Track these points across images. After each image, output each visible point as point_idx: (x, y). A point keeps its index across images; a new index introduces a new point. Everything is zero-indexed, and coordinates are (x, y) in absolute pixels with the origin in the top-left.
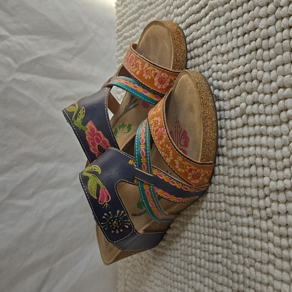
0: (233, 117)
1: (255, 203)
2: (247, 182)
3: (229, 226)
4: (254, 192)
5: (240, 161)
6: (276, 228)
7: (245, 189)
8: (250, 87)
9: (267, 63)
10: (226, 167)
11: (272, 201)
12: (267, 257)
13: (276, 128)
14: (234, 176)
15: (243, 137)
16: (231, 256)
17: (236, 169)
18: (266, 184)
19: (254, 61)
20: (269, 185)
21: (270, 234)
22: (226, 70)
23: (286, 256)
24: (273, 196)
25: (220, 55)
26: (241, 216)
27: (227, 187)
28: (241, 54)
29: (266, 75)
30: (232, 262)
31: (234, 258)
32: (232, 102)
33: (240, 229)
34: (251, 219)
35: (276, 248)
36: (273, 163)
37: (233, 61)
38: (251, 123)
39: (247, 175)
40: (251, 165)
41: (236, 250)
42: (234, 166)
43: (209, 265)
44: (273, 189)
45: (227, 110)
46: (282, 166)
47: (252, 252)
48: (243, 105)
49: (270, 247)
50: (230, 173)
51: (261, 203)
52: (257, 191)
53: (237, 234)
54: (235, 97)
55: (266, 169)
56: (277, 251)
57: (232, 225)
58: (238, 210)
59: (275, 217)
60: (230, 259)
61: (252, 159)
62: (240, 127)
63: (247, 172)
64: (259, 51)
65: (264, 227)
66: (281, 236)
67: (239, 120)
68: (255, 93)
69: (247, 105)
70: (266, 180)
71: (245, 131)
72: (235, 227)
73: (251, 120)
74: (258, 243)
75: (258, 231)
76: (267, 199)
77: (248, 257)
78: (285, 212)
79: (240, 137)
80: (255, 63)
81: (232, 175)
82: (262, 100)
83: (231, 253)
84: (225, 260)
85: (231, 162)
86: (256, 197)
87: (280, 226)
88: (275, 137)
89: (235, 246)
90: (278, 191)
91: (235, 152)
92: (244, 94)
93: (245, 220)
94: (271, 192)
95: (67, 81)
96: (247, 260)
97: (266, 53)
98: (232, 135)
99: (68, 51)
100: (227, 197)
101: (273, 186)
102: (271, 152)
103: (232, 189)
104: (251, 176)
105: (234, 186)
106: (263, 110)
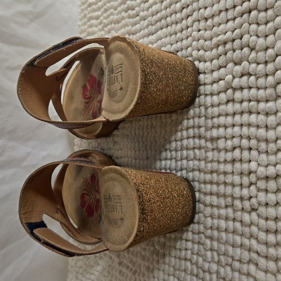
0: (216, 92)
1: (237, 192)
2: (229, 168)
3: (203, 219)
4: (237, 179)
5: (221, 144)
6: (262, 222)
7: (225, 176)
8: (240, 56)
9: (262, 27)
10: (203, 151)
11: (259, 190)
12: (248, 256)
13: (270, 104)
14: (212, 161)
15: (227, 115)
16: (202, 253)
17: (215, 152)
18: (253, 169)
19: (246, 25)
20: (256, 172)
21: (254, 229)
22: (210, 38)
23: (273, 255)
24: (262, 184)
25: (203, 21)
26: (218, 207)
27: (202, 174)
28: (229, 17)
29: (261, 41)
30: (204, 260)
31: (206, 255)
32: (216, 75)
33: (216, 221)
34: (230, 210)
35: (260, 246)
36: (263, 145)
37: (219, 26)
38: (238, 99)
39: (228, 159)
40: (234, 148)
41: (209, 246)
42: (213, 150)
43: (176, 262)
44: (262, 176)
45: (208, 84)
46: (275, 149)
47: (230, 249)
48: (230, 77)
49: (253, 243)
50: (207, 157)
51: (245, 192)
52: (240, 179)
53: (211, 228)
54: (219, 69)
55: (254, 153)
56: (262, 249)
57: (206, 217)
58: (215, 200)
59: (262, 209)
60: (201, 256)
61: (236, 141)
62: (223, 104)
63: (229, 156)
64: (254, 13)
65: (246, 220)
66: (267, 231)
67: (222, 95)
68: (245, 63)
69: (234, 77)
70: (253, 165)
71: (230, 108)
72: (209, 219)
73: (238, 95)
74: (238, 239)
75: (238, 225)
76: (253, 188)
77: (224, 254)
78: (276, 203)
79: (223, 115)
80: (247, 27)
81: (210, 159)
82: (253, 71)
83: (203, 250)
84: (195, 257)
85: (209, 144)
86: (238, 185)
87: (267, 219)
88: (267, 114)
89: (208, 242)
90: (267, 178)
91: (215, 133)
92: (230, 65)
93: (223, 212)
94: (258, 179)
95: (21, 49)
96: (222, 258)
97: (262, 14)
98: (212, 113)
99: (24, 14)
100: (203, 186)
101: (262, 172)
102: (262, 132)
103: (209, 175)
104: (233, 161)
105: (212, 172)
106: (255, 82)
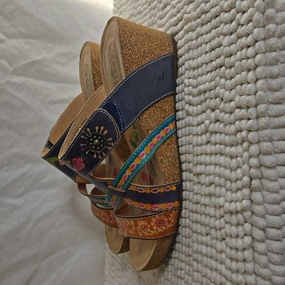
0: (199, 134)
1: (212, 223)
2: (206, 200)
3: (191, 243)
4: (212, 211)
5: (203, 179)
6: (228, 250)
7: (205, 207)
8: (214, 104)
9: (228, 82)
10: (192, 183)
11: (226, 223)
12: (220, 279)
13: (233, 149)
14: (197, 194)
15: (206, 154)
16: (191, 273)
17: (199, 186)
18: (220, 204)
19: (218, 78)
20: (223, 206)
21: (223, 256)
22: (196, 86)
23: (234, 280)
24: (227, 217)
25: (192, 70)
26: (201, 234)
27: (191, 203)
28: (208, 70)
29: (227, 93)
30: (193, 280)
31: (194, 275)
32: (199, 118)
33: (200, 246)
34: (209, 238)
35: (227, 271)
36: (228, 183)
37: (201, 76)
38: (213, 141)
39: (207, 193)
40: (211, 184)
41: (195, 268)
42: (199, 183)
43: (175, 280)
44: (227, 211)
45: (195, 126)
46: (235, 188)
47: (209, 271)
48: (207, 122)
49: (222, 268)
50: (194, 189)
51: (217, 223)
52: (214, 211)
53: (197, 252)
54: (202, 113)
55: (223, 190)
56: (228, 273)
57: (193, 242)
58: (198, 228)
59: (228, 239)
60: (191, 276)
61: (211, 177)
62: (204, 144)
63: (207, 190)
64: (223, 68)
65: (218, 248)
66: (232, 259)
67: (204, 137)
68: (217, 111)
69: (211, 123)
70: (222, 200)
71: (209, 148)
72: (195, 244)
73: (214, 138)
74: (214, 263)
75: (214, 251)
76: (222, 220)
77: (205, 276)
78: (236, 235)
79: (204, 154)
80: (218, 81)
81: (195, 191)
82: (222, 119)
83: (191, 270)
84: (187, 276)
85: (195, 179)
86: (213, 217)
87: (231, 248)
88: (232, 157)
89: (195, 264)
90: (231, 213)
91: (199, 169)
92: (208, 111)
93: (204, 238)
94: (226, 213)
95: (61, 85)
96: (204, 279)
97: (228, 71)
98: (197, 151)
99: (64, 55)
100: (191, 213)
101: (226, 207)
102: (227, 172)
103: (195, 205)
104: (210, 195)
105: (197, 203)
106: (223, 129)
